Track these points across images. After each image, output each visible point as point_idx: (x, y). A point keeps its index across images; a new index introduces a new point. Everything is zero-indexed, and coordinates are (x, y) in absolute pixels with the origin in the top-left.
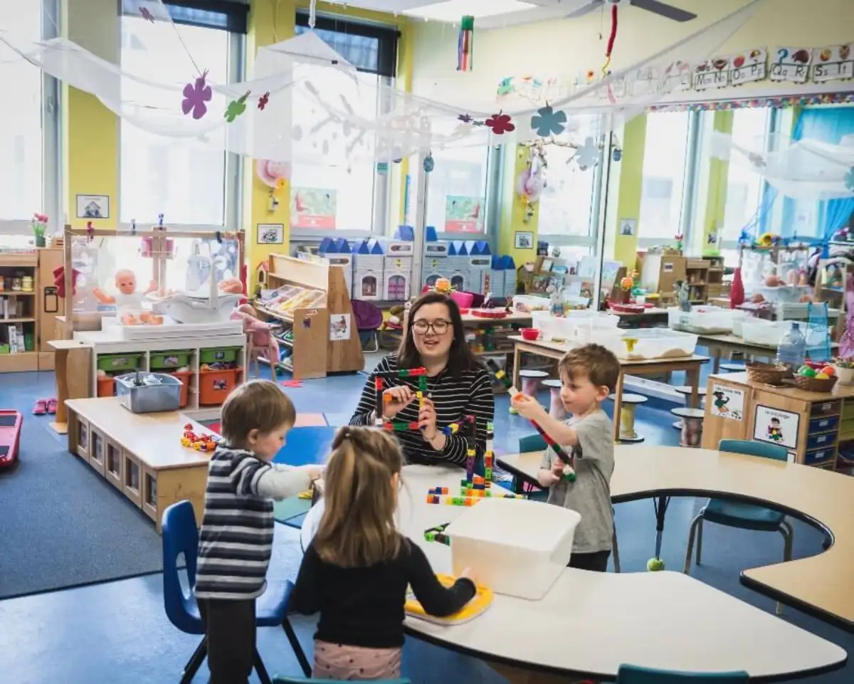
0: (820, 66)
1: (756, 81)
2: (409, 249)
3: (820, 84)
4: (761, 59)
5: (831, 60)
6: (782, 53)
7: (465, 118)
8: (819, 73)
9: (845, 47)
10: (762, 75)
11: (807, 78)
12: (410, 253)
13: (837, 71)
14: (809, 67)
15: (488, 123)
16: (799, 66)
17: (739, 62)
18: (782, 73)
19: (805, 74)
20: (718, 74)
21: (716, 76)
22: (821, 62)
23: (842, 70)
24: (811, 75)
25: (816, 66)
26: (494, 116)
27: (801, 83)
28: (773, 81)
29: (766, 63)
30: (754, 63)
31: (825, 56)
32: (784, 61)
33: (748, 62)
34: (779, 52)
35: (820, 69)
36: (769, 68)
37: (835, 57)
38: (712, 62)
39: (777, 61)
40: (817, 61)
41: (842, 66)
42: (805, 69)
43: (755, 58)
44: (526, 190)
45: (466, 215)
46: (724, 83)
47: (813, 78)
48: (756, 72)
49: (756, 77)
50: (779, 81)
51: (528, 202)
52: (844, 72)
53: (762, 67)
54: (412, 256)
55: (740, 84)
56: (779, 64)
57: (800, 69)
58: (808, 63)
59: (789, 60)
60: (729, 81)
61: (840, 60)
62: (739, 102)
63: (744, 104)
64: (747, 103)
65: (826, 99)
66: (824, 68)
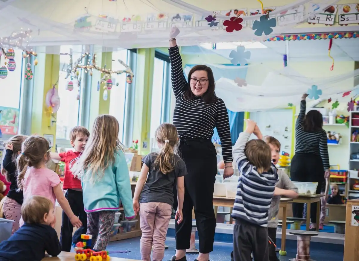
0: (343, 15)
1: (298, 23)
3: (344, 26)
4: (300, 10)
5: (350, 12)
7: (210, 19)
8: (343, 19)
10: (302, 20)
11: (335, 22)
13: (356, 18)
14: (335, 16)
16: (328, 15)
18: (316, 19)
19: (333, 20)
22: (343, 13)
23: (358, 18)
24: (337, 21)
25: (341, 15)
27: (331, 25)
30: (295, 12)
31: (346, 9)
32: (317, 12)
33: (291, 11)
34: (313, 6)
35: (343, 17)
37: (353, 10)
38: (263, 10)
40: (341, 12)
42: (333, 17)
43: (295, 9)
44: (51, 103)
45: (8, 121)
47: (339, 23)
48: (297, 18)
50: (314, 24)
51: (52, 113)
53: (301, 14)
57: (329, 16)
58: (334, 13)
59: (320, 11)
61: (356, 12)
62: (283, 36)
63: (287, 38)
64: (289, 36)
65: (347, 35)
66: (346, 17)
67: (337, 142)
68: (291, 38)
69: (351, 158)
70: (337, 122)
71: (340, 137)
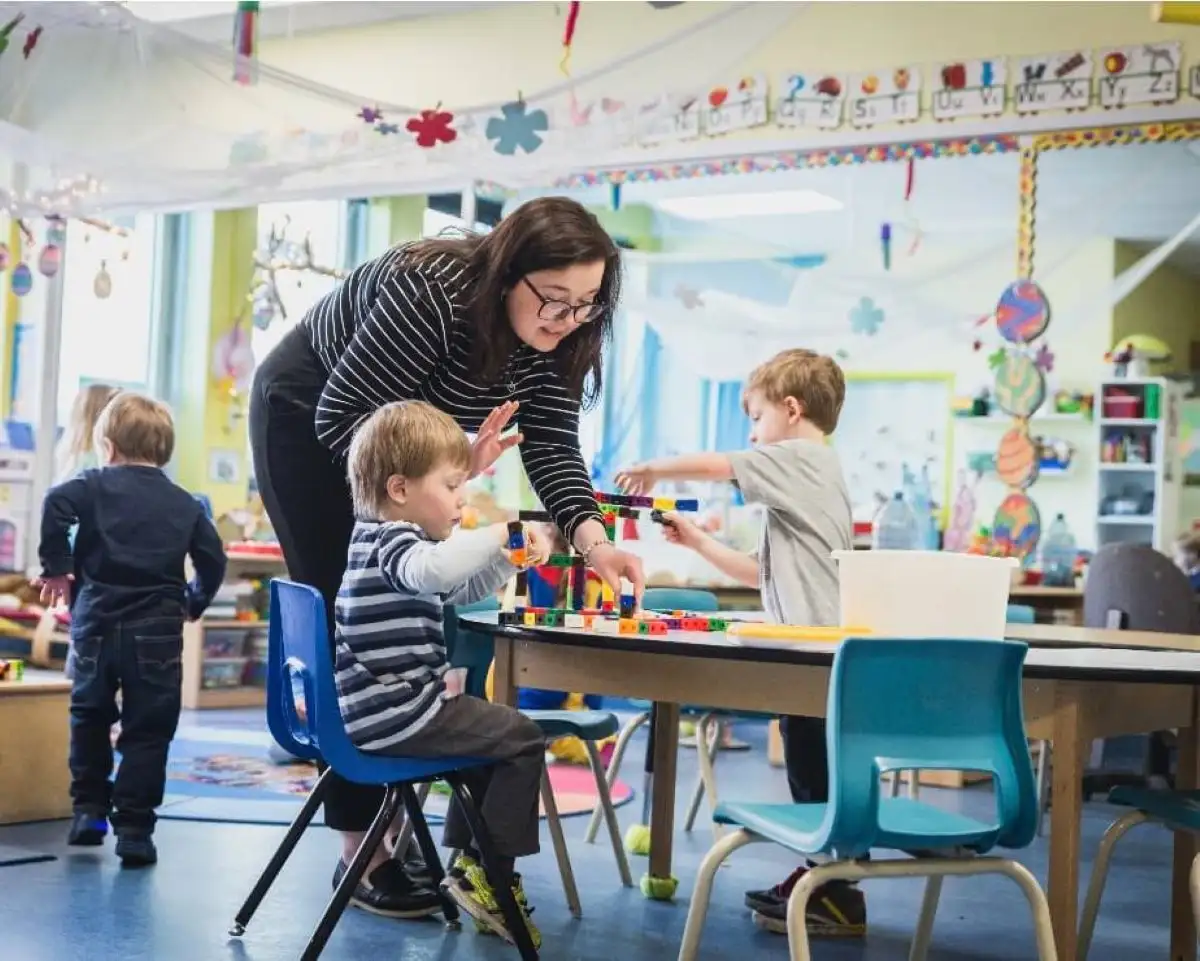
0: (861, 101)
1: (751, 127)
2: (24, 466)
3: (864, 130)
4: (758, 90)
5: (878, 93)
6: (795, 83)
7: (369, 116)
8: (859, 112)
9: (902, 72)
10: (762, 118)
11: (841, 120)
12: (25, 475)
13: (891, 109)
14: (843, 103)
15: (412, 126)
16: (825, 102)
17: (718, 98)
18: (796, 114)
19: (837, 115)
20: (681, 118)
21: (677, 121)
22: (863, 95)
23: (899, 107)
24: (847, 116)
25: (854, 101)
26: (426, 114)
27: (833, 129)
28: (781, 126)
29: (767, 100)
30: (746, 98)
31: (869, 85)
32: (799, 94)
33: (735, 96)
34: (790, 80)
35: (862, 106)
36: (773, 107)
37: (887, 86)
39: (787, 95)
40: (856, 94)
41: (900, 100)
42: (837, 107)
43: (745, 90)
44: (229, 368)
46: (694, 131)
47: (851, 121)
48: (750, 114)
49: (750, 119)
50: (792, 127)
52: (904, 111)
53: (760, 104)
54: (31, 483)
55: (723, 134)
56: (791, 100)
57: (827, 107)
58: (839, 98)
59: (808, 91)
60: (702, 129)
61: (894, 90)
62: (720, 163)
63: (729, 168)
64: (734, 164)
65: (874, 154)
66: (867, 106)
67: (1064, 466)
68: (739, 167)
69: (1103, 512)
70: (1060, 410)
71: (1071, 452)
